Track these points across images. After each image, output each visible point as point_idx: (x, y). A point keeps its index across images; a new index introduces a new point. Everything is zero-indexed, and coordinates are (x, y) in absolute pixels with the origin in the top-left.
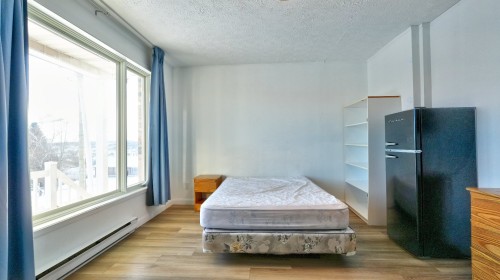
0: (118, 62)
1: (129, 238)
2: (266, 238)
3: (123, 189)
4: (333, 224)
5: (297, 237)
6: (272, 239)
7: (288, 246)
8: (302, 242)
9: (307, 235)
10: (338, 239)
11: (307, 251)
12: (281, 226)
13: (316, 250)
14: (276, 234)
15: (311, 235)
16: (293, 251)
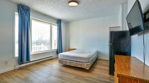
0: (50, 24)
1: (51, 59)
2: (69, 62)
3: (51, 50)
4: (84, 61)
5: (75, 63)
6: (70, 62)
7: (73, 64)
8: (76, 64)
9: (77, 63)
10: (84, 65)
11: (77, 66)
12: (72, 60)
13: (79, 66)
14: (71, 61)
15: (78, 63)
16: (74, 66)
